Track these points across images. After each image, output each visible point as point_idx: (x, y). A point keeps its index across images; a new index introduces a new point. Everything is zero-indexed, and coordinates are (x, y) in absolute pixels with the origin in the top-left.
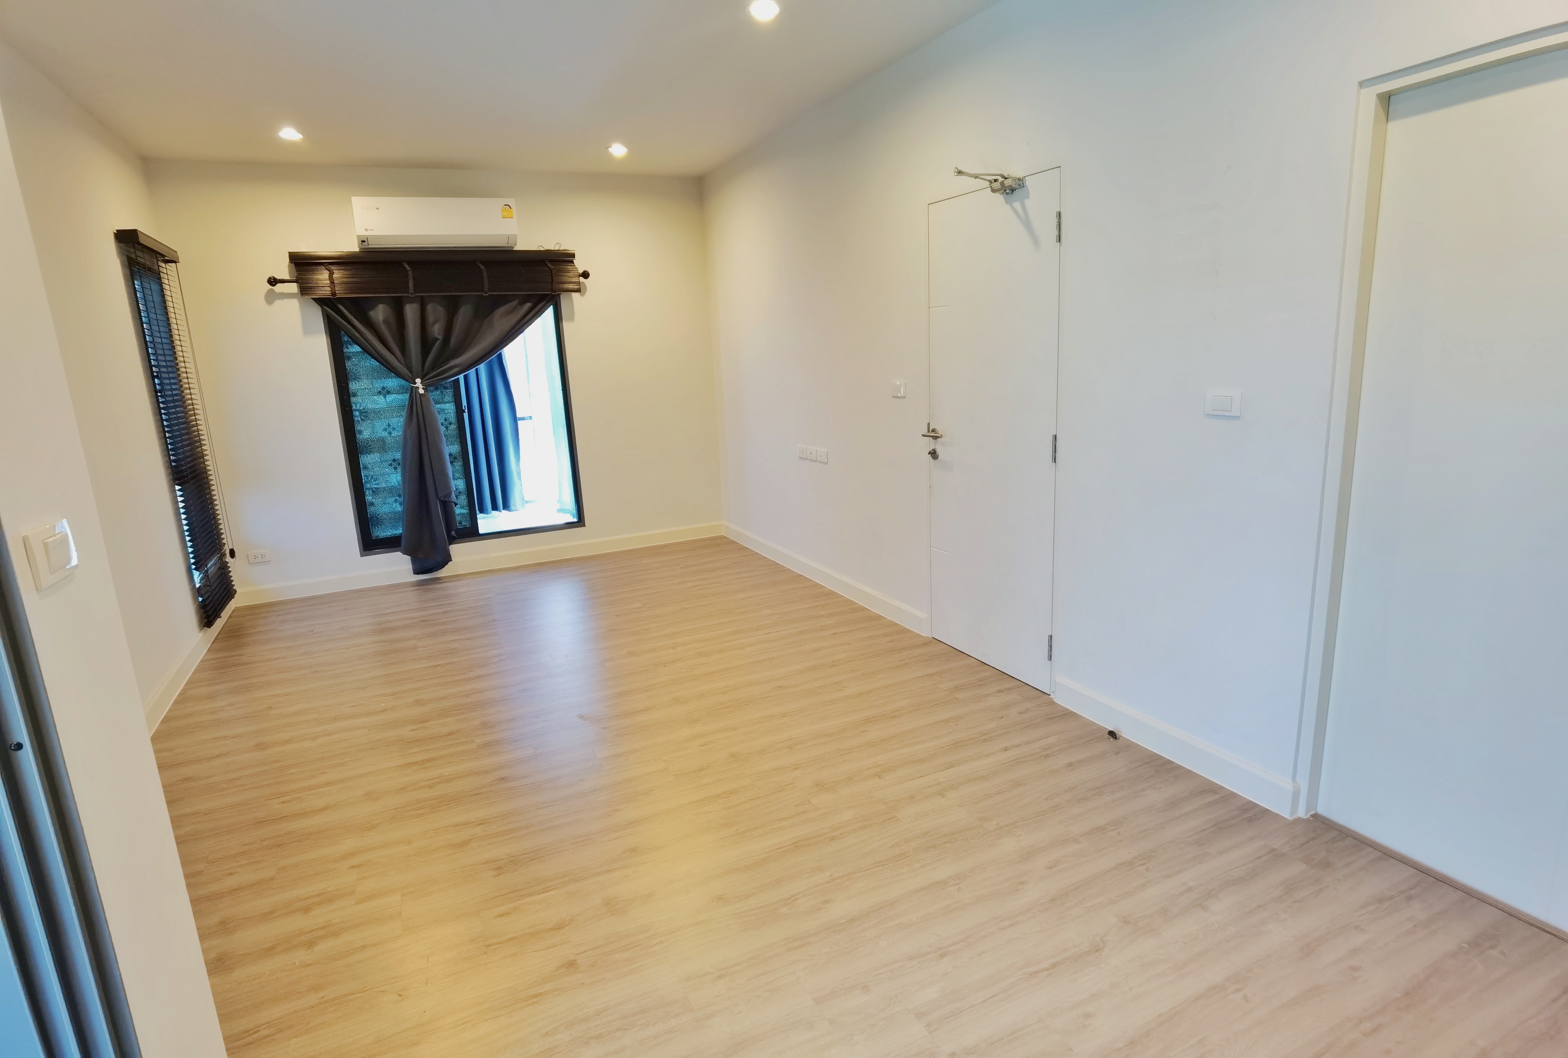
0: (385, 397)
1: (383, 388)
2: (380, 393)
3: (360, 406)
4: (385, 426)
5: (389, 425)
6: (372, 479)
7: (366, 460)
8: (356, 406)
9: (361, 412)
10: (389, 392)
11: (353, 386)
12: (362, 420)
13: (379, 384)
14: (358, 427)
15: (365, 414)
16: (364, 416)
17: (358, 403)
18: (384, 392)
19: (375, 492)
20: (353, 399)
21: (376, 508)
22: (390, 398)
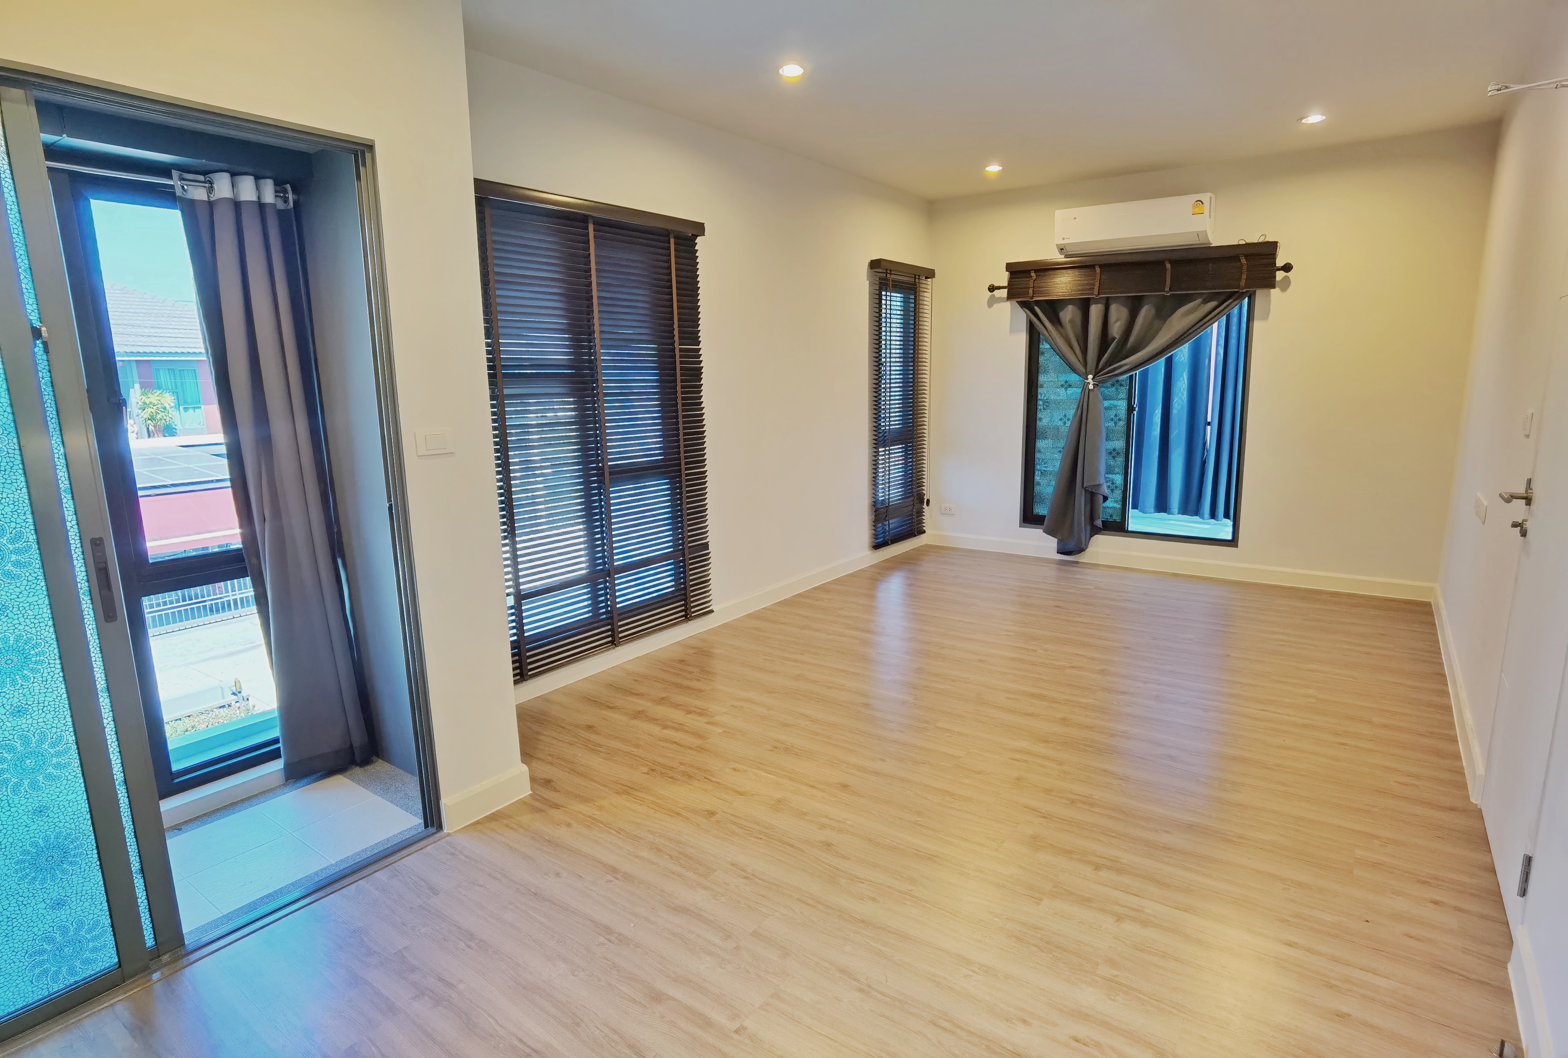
0: (1066, 390)
1: (1066, 382)
2: (1062, 386)
3: (1044, 397)
4: (1062, 416)
5: (1065, 416)
6: (1042, 462)
7: (1040, 444)
8: (1041, 396)
9: (1045, 402)
10: (1070, 386)
11: (1042, 378)
12: (1044, 409)
13: (1063, 378)
14: (1039, 415)
15: (1047, 402)
16: (1046, 406)
17: (1042, 393)
18: (1067, 385)
19: (1043, 473)
20: (1040, 390)
21: (1041, 488)
22: (1070, 391)
